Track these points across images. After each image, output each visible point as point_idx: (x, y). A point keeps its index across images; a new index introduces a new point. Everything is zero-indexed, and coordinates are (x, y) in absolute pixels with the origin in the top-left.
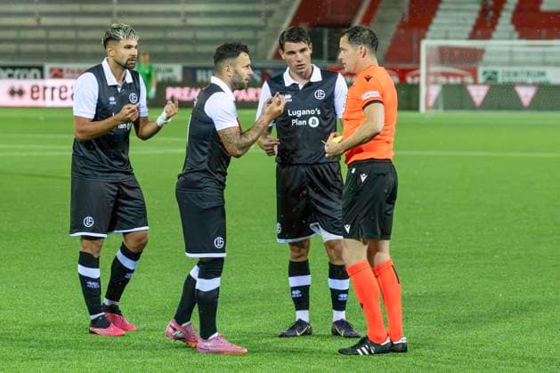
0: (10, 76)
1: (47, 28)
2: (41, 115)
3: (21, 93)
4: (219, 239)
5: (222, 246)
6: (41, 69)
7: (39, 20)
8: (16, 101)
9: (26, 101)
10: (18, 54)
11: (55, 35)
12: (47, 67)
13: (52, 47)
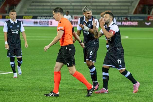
1: (73, 6)
7: (71, 4)
11: (75, 7)
12: (73, 16)
13: (75, 11)
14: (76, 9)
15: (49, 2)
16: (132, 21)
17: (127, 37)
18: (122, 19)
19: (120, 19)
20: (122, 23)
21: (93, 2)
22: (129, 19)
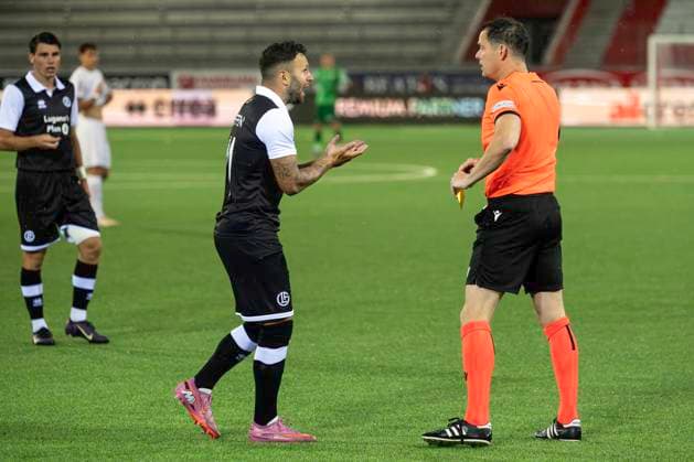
0: (129, 87)
1: (175, 26)
2: (167, 137)
3: (141, 108)
4: (283, 294)
5: (288, 302)
6: (167, 78)
7: (163, 17)
8: (136, 120)
9: (149, 118)
10: (139, 60)
11: (185, 34)
12: (175, 75)
13: (183, 51)
14: (187, 43)
15: (57, 10)
16: (457, 97)
17: (430, 172)
18: (406, 85)
19: (399, 85)
20: (406, 106)
21: (269, 8)
22: (440, 84)
